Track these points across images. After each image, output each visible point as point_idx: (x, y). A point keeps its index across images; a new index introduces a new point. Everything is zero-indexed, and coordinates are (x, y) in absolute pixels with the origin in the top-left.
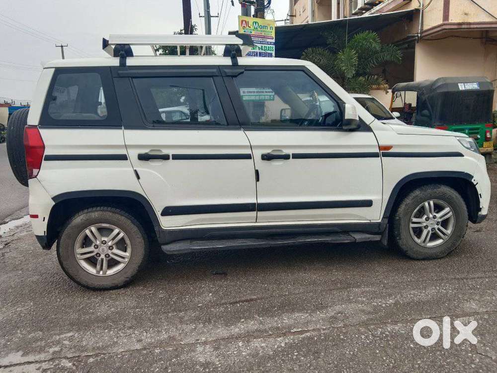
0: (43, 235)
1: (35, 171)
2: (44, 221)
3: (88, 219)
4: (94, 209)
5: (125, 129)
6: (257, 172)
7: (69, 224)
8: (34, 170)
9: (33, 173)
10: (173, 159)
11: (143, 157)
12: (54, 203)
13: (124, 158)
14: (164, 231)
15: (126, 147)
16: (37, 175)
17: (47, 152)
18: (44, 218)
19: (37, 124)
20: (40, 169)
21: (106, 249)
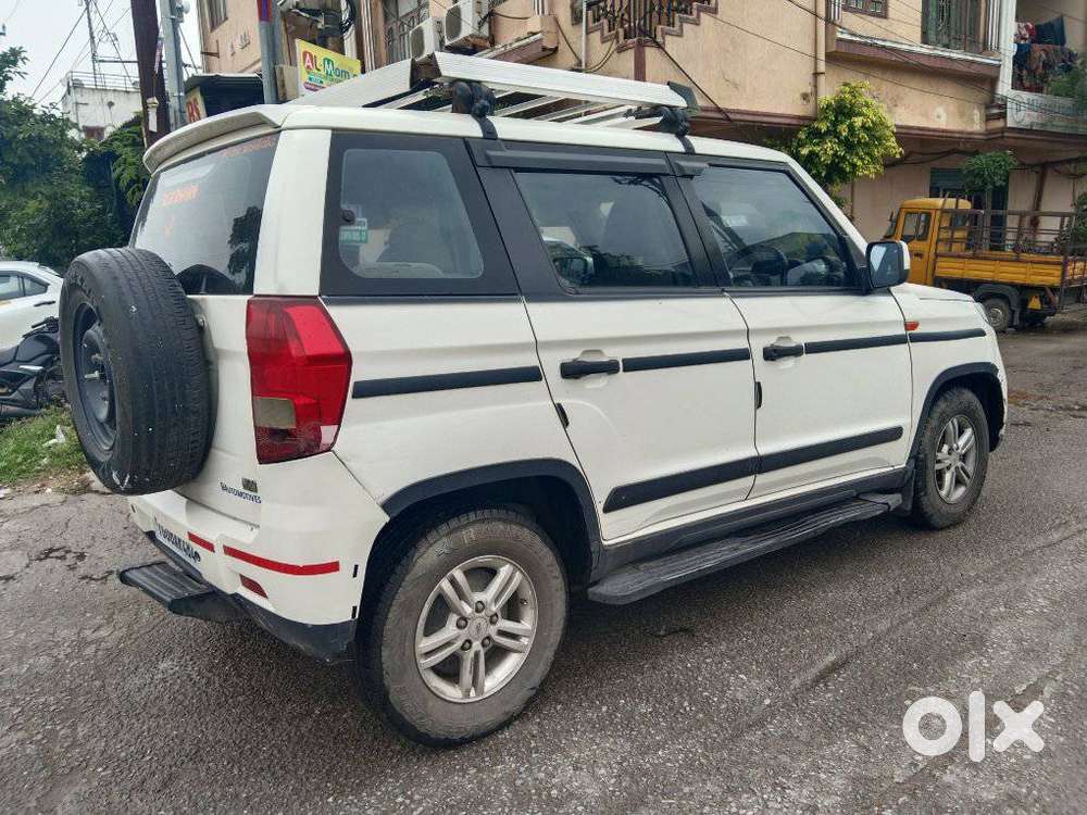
0: (350, 618)
1: (327, 432)
2: (355, 575)
3: (454, 550)
4: (464, 520)
5: (528, 300)
6: (758, 387)
7: (407, 572)
8: (324, 429)
9: (320, 438)
10: (624, 371)
11: (572, 371)
12: (387, 519)
13: (532, 375)
14: (606, 550)
15: (537, 346)
16: (333, 444)
17: (360, 373)
18: (356, 567)
19: (317, 293)
20: (340, 425)
21: (483, 623)
